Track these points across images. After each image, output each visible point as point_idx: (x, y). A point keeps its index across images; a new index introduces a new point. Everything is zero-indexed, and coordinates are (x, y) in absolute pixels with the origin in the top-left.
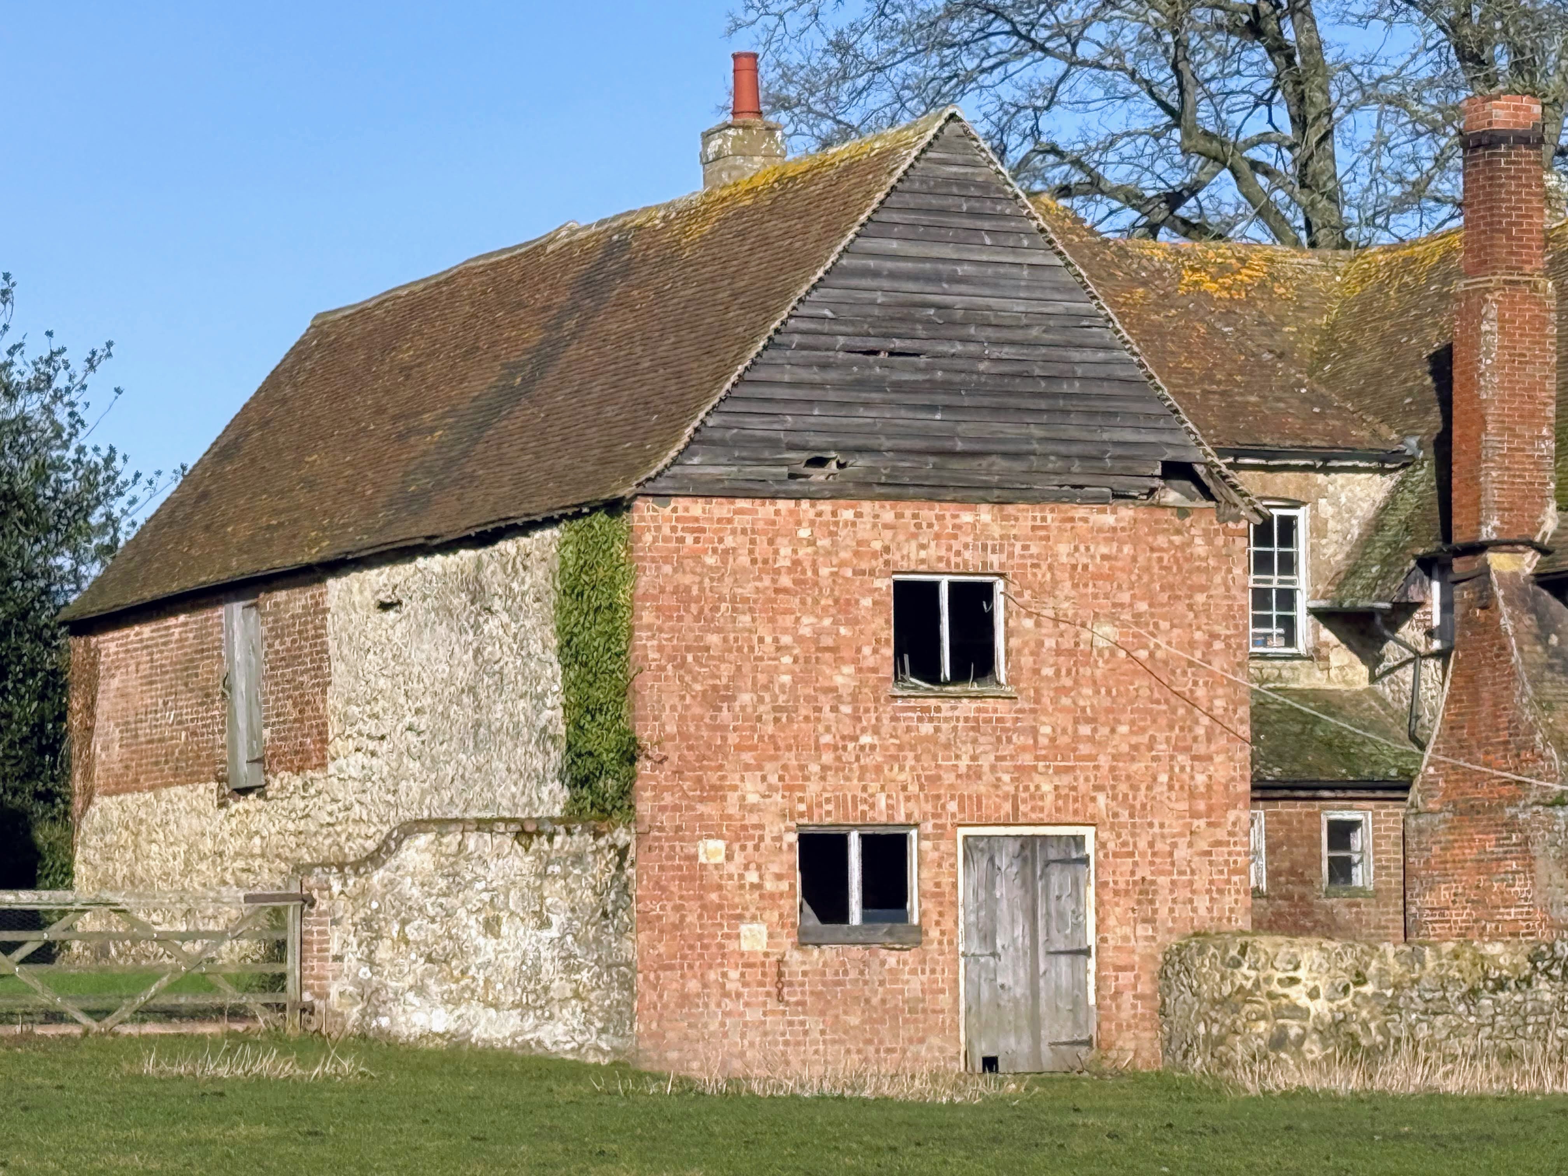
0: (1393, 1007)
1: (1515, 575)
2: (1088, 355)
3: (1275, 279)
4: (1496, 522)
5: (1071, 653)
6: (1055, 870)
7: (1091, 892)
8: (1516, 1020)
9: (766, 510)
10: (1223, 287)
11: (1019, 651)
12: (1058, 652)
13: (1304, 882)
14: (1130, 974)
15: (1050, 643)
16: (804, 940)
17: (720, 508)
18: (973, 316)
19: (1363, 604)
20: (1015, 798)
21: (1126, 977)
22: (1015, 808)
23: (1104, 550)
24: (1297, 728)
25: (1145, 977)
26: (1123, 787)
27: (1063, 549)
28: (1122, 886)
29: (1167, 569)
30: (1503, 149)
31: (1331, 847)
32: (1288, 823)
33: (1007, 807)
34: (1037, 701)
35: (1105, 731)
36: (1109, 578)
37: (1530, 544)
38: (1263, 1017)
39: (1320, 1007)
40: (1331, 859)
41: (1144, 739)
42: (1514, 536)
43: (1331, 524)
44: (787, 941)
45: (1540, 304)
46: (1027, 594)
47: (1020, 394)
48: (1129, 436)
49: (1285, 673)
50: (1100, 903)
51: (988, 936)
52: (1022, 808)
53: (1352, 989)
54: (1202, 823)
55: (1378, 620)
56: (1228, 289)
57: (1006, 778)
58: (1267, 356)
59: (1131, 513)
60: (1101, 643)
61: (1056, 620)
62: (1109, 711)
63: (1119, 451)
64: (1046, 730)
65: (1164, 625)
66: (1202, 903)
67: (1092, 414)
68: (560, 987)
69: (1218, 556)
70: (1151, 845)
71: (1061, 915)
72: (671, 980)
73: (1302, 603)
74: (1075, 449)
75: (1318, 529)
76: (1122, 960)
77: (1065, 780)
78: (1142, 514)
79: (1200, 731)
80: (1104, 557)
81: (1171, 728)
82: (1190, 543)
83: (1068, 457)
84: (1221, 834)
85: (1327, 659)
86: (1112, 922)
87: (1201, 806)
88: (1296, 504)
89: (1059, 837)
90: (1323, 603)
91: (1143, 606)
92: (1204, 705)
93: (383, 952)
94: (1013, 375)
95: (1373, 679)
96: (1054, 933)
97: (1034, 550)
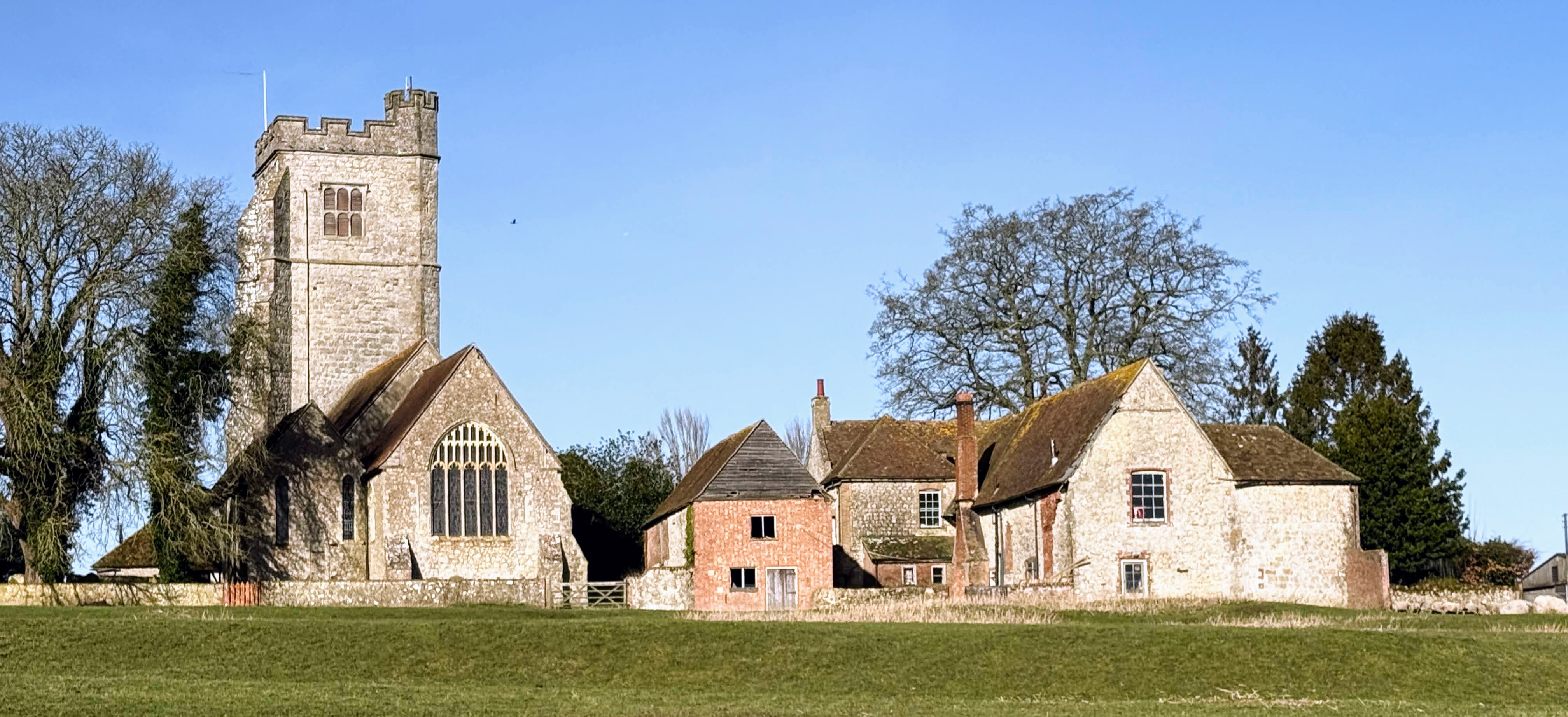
0: (850, 602)
2: (795, 468)
5: (791, 531)
6: (788, 577)
7: (796, 580)
9: (722, 503)
11: (779, 531)
12: (788, 531)
15: (786, 529)
16: (731, 591)
17: (712, 503)
18: (768, 461)
21: (804, 598)
23: (798, 509)
25: (808, 598)
26: (803, 559)
27: (789, 509)
28: (803, 579)
29: (813, 512)
30: (963, 405)
31: (934, 574)
32: (922, 568)
33: (777, 563)
34: (784, 541)
35: (799, 547)
36: (800, 515)
40: (934, 577)
41: (808, 549)
43: (947, 495)
44: (728, 591)
45: (973, 442)
46: (781, 519)
47: (779, 477)
48: (804, 485)
49: (935, 532)
50: (798, 582)
51: (773, 589)
52: (780, 563)
53: (841, 599)
54: (821, 565)
57: (776, 557)
59: (805, 501)
60: (798, 529)
61: (788, 524)
62: (799, 543)
63: (801, 489)
64: (785, 547)
65: (812, 525)
66: (822, 582)
67: (795, 481)
68: (680, 600)
69: (825, 509)
70: (810, 571)
71: (789, 586)
72: (702, 599)
73: (940, 514)
74: (791, 488)
75: (944, 496)
76: (804, 594)
77: (790, 557)
78: (807, 501)
79: (821, 546)
80: (798, 511)
81: (814, 545)
82: (818, 507)
83: (789, 490)
84: (826, 568)
85: (946, 529)
86: (800, 588)
87: (821, 562)
88: (938, 491)
89: (789, 569)
90: (943, 515)
91: (807, 521)
92: (822, 541)
93: (643, 594)
94: (777, 473)
96: (788, 589)
97: (783, 509)
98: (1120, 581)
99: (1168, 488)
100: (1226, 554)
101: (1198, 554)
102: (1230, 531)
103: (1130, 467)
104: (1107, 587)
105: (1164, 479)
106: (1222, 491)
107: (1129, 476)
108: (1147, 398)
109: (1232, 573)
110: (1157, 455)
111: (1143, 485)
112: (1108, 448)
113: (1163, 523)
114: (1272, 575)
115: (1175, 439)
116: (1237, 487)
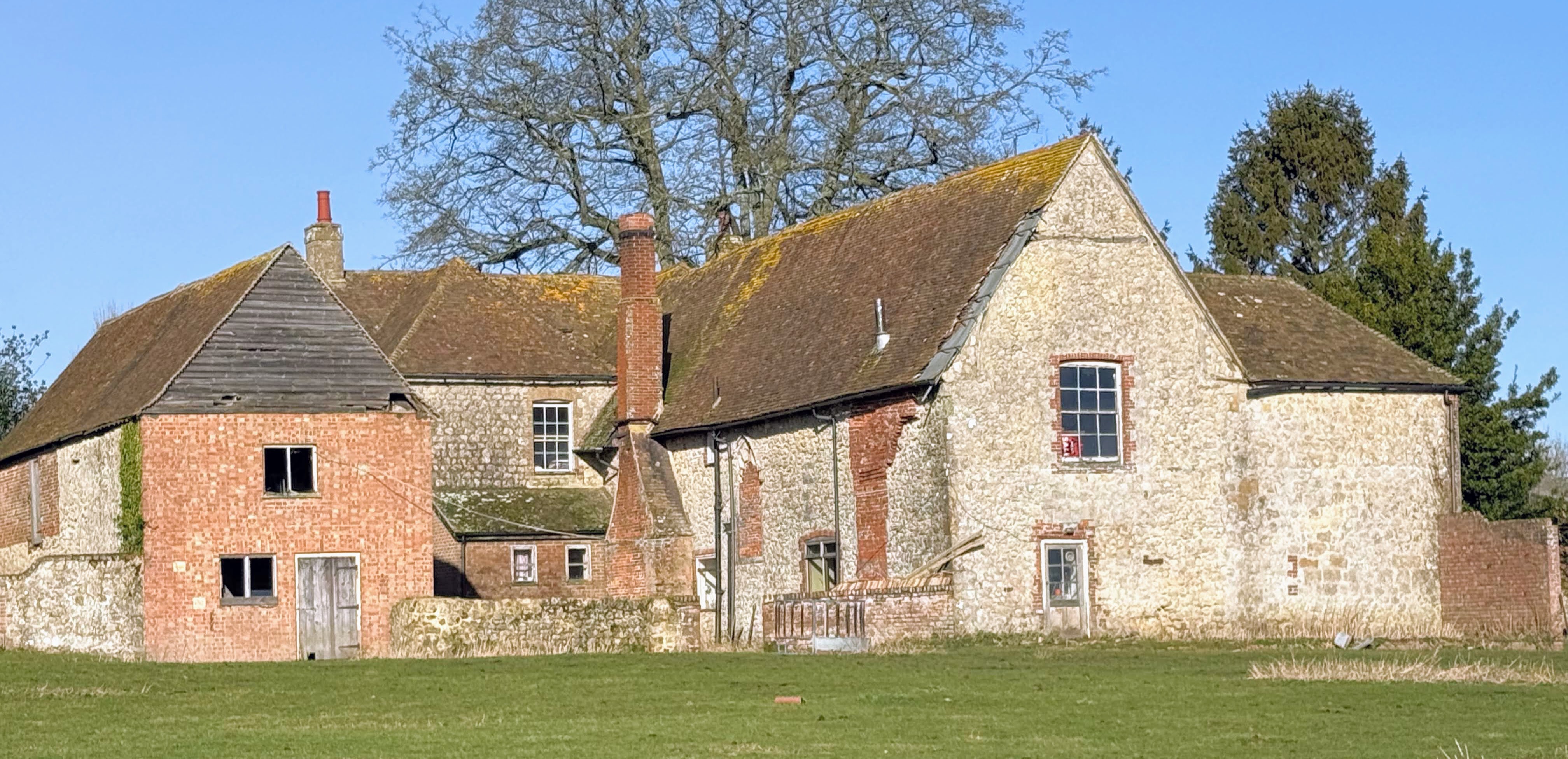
0: (480, 627)
1: (641, 434)
2: (356, 348)
3: (592, 291)
4: (633, 410)
5: (348, 477)
6: (341, 572)
7: (358, 580)
8: (535, 632)
9: (203, 419)
10: (565, 296)
11: (323, 478)
12: (341, 477)
13: (556, 578)
14: (377, 617)
15: (337, 473)
16: (222, 606)
17: (182, 419)
18: (300, 333)
19: (592, 448)
20: (322, 541)
21: (374, 618)
22: (322, 545)
23: (362, 432)
25: (384, 618)
26: (372, 535)
27: (343, 433)
28: (372, 578)
29: (393, 440)
30: (634, 238)
31: (570, 561)
32: (548, 551)
33: (318, 545)
34: (332, 498)
35: (363, 511)
36: (365, 445)
37: (649, 420)
38: (421, 632)
39: (446, 628)
40: (570, 568)
41: (382, 514)
42: (642, 417)
43: (584, 411)
44: (215, 605)
45: (654, 309)
46: (327, 453)
47: (323, 366)
48: (374, 383)
49: (561, 481)
50: (362, 586)
51: (310, 601)
52: (325, 545)
53: (461, 620)
54: (410, 550)
55: (598, 456)
56: (568, 297)
57: (317, 532)
59: (375, 416)
60: (361, 473)
61: (340, 464)
62: (365, 502)
63: (369, 390)
64: (336, 511)
65: (391, 465)
66: (410, 585)
67: (356, 373)
68: (111, 626)
69: (417, 434)
70: (386, 560)
71: (345, 592)
72: (161, 623)
73: (571, 447)
74: (348, 389)
75: (578, 413)
76: (373, 610)
77: (345, 533)
78: (380, 417)
79: (409, 510)
80: (363, 436)
81: (395, 509)
82: (404, 428)
83: (345, 393)
84: (419, 555)
85: (582, 474)
86: (367, 594)
87: (409, 543)
88: (567, 402)
89: (343, 558)
90: (578, 448)
91: (381, 457)
92: (410, 499)
93: (30, 613)
94: (318, 358)
95: (605, 483)
96: (341, 599)
97: (330, 433)
98: (1038, 582)
99: (1125, 396)
100: (1230, 528)
101: (1180, 527)
102: (1237, 482)
103: (1058, 352)
104: (1015, 593)
105: (1118, 377)
106: (1222, 403)
107: (1054, 370)
108: (1088, 215)
109: (1240, 565)
110: (1106, 328)
111: (1079, 389)
112: (1014, 312)
113: (1115, 465)
114: (1311, 569)
115: (1137, 298)
116: (1251, 395)
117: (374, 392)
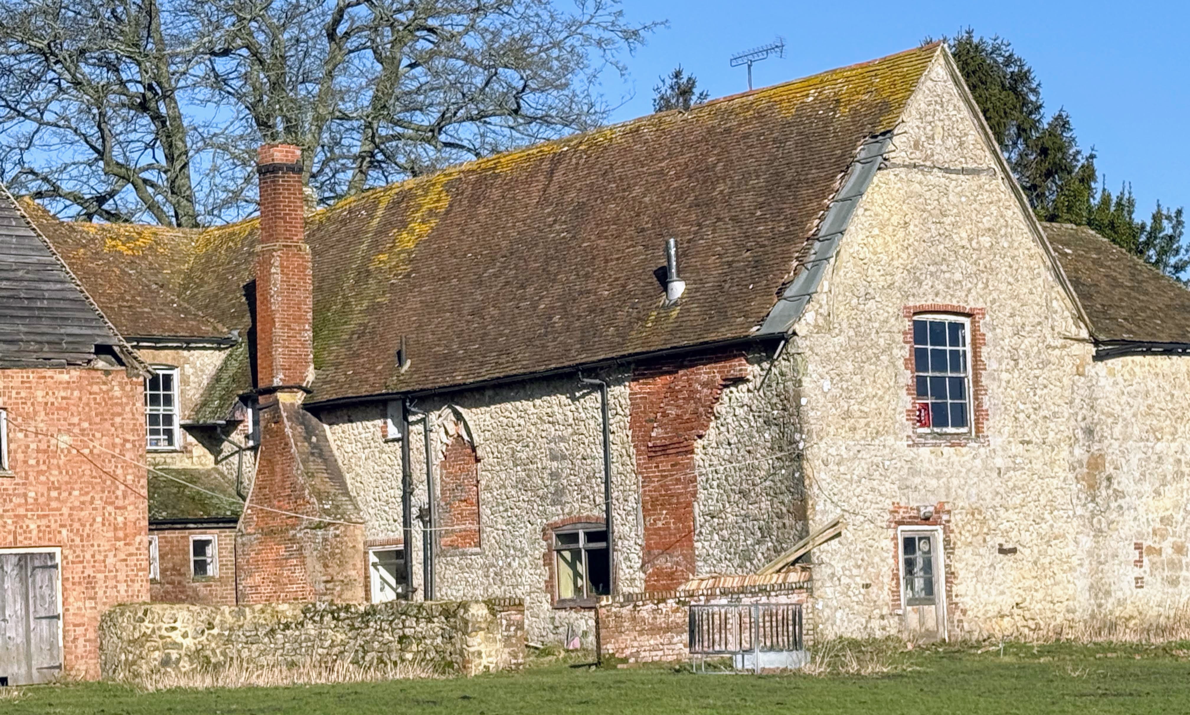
0: (229, 641)
1: (292, 404)
2: (52, 286)
3: (158, 244)
4: (281, 376)
5: (45, 451)
6: (38, 572)
7: (59, 583)
8: (296, 645)
10: (129, 248)
11: (16, 452)
12: (38, 451)
13: (180, 575)
14: (82, 629)
15: (33, 446)
19: (210, 421)
20: (15, 532)
21: (80, 630)
22: (15, 538)
23: (63, 394)
24: (175, 490)
25: (91, 630)
26: (76, 525)
27: (40, 394)
28: (77, 580)
29: (99, 404)
30: (280, 174)
31: (195, 554)
32: (171, 542)
33: (10, 538)
34: (27, 478)
35: (65, 494)
36: (66, 409)
37: (300, 388)
38: (157, 649)
39: (189, 643)
40: (195, 561)
41: (88, 498)
42: (292, 383)
43: (192, 378)
45: (303, 258)
46: (20, 419)
47: (13, 308)
48: (76, 331)
49: (169, 460)
50: (65, 589)
52: (19, 538)
53: (207, 632)
54: (122, 543)
55: (219, 430)
56: (132, 249)
57: (10, 521)
58: (154, 286)
59: (78, 373)
60: (63, 446)
61: (37, 434)
62: (67, 483)
63: (70, 339)
64: (32, 494)
65: (98, 435)
66: (122, 587)
67: (55, 318)
69: (128, 397)
70: (93, 556)
71: (43, 597)
73: (177, 421)
74: (45, 338)
75: (185, 381)
76: (78, 620)
77: (44, 522)
78: (84, 374)
79: (119, 493)
80: (63, 398)
81: (103, 492)
82: (112, 389)
83: (40, 343)
84: (132, 550)
85: (191, 452)
86: (71, 600)
87: (121, 534)
88: (172, 368)
89: (41, 554)
90: (189, 422)
91: (85, 425)
92: (122, 479)
94: (9, 297)
95: (217, 462)
96: (39, 607)
97: (23, 394)
98: (896, 576)
99: (976, 355)
100: (1079, 511)
101: (1032, 509)
102: (1085, 457)
103: (912, 303)
104: (874, 589)
105: (968, 332)
106: (1069, 367)
107: (908, 324)
108: (938, 141)
109: (1090, 554)
110: (958, 276)
111: (929, 347)
112: (866, 253)
113: (967, 436)
114: (1155, 558)
115: (986, 241)
116: (1098, 357)
117: (77, 342)
